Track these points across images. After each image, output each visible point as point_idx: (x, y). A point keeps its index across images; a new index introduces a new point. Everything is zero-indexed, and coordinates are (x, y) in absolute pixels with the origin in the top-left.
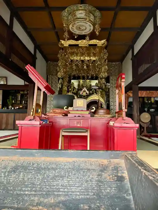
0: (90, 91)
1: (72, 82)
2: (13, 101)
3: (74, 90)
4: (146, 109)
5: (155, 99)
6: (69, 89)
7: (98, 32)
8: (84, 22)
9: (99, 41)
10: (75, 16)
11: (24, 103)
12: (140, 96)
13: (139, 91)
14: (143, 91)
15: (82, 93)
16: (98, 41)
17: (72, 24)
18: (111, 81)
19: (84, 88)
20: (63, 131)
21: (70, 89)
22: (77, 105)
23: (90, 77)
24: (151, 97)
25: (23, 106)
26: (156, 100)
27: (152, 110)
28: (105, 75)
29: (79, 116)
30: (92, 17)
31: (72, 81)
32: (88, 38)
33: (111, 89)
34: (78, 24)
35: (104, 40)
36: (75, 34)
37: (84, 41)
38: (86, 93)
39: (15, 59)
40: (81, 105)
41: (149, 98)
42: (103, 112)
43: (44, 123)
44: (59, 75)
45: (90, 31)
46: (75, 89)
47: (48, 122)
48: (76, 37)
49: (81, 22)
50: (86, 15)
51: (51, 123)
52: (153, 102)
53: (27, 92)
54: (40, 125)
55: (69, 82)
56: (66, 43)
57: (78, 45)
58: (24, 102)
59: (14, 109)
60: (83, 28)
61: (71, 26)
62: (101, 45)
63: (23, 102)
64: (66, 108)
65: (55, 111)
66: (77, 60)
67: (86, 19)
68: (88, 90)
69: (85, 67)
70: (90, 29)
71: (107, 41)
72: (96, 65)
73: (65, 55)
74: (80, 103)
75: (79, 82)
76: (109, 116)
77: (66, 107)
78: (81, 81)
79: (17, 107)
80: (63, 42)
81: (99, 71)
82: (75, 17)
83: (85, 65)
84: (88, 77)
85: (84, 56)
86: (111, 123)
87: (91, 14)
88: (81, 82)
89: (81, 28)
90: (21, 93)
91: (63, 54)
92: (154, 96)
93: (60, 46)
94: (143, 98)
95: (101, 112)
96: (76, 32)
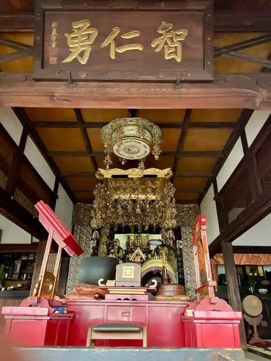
0: (147, 255)
1: (115, 238)
2: (7, 275)
3: (118, 253)
4: (251, 289)
5: (265, 269)
6: (110, 250)
7: (159, 155)
8: (136, 141)
9: (160, 171)
10: (123, 132)
11: (26, 278)
12: (236, 263)
13: (235, 255)
14: (240, 255)
15: (134, 259)
16: (158, 170)
17: (117, 144)
18: (184, 236)
19: (136, 249)
20: (95, 329)
21: (112, 251)
22: (124, 277)
23: (147, 228)
24: (257, 266)
25: (23, 285)
26: (266, 271)
27: (263, 291)
28: (172, 223)
29: (126, 299)
30: (148, 135)
31: (117, 236)
32: (142, 165)
33: (185, 250)
34: (126, 144)
35: (169, 169)
36: (122, 159)
37: (137, 170)
38: (141, 259)
39: (20, 198)
40: (131, 275)
41: (254, 268)
42: (172, 290)
43: (57, 312)
44: (94, 224)
45: (146, 155)
46: (121, 251)
47: (65, 312)
48: (123, 163)
49: (132, 141)
50: (138, 132)
51: (72, 315)
52: (262, 275)
53: (34, 257)
54: (48, 315)
55: (111, 237)
56: (108, 173)
57: (126, 176)
58: (27, 276)
59: (6, 289)
60: (133, 150)
61: (115, 148)
62: (164, 176)
63: (25, 276)
64: (102, 283)
65: (80, 290)
66: (125, 200)
67: (139, 138)
68: (143, 253)
69: (138, 210)
70: (145, 152)
71: (174, 170)
72: (157, 206)
73: (106, 191)
74: (128, 272)
75: (129, 238)
76: (183, 298)
77: (102, 280)
78: (132, 236)
79: (12, 287)
80: (102, 171)
81: (161, 218)
82: (123, 135)
83: (138, 206)
84: (143, 227)
85: (136, 192)
86: (189, 313)
87: (146, 131)
88: (131, 238)
89: (131, 149)
90: (24, 258)
91: (102, 190)
92: (261, 264)
93: (97, 177)
94: (244, 267)
95: (169, 289)
96: (124, 156)
